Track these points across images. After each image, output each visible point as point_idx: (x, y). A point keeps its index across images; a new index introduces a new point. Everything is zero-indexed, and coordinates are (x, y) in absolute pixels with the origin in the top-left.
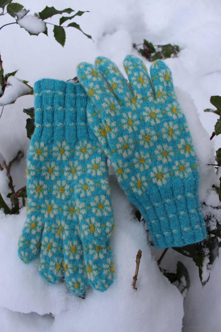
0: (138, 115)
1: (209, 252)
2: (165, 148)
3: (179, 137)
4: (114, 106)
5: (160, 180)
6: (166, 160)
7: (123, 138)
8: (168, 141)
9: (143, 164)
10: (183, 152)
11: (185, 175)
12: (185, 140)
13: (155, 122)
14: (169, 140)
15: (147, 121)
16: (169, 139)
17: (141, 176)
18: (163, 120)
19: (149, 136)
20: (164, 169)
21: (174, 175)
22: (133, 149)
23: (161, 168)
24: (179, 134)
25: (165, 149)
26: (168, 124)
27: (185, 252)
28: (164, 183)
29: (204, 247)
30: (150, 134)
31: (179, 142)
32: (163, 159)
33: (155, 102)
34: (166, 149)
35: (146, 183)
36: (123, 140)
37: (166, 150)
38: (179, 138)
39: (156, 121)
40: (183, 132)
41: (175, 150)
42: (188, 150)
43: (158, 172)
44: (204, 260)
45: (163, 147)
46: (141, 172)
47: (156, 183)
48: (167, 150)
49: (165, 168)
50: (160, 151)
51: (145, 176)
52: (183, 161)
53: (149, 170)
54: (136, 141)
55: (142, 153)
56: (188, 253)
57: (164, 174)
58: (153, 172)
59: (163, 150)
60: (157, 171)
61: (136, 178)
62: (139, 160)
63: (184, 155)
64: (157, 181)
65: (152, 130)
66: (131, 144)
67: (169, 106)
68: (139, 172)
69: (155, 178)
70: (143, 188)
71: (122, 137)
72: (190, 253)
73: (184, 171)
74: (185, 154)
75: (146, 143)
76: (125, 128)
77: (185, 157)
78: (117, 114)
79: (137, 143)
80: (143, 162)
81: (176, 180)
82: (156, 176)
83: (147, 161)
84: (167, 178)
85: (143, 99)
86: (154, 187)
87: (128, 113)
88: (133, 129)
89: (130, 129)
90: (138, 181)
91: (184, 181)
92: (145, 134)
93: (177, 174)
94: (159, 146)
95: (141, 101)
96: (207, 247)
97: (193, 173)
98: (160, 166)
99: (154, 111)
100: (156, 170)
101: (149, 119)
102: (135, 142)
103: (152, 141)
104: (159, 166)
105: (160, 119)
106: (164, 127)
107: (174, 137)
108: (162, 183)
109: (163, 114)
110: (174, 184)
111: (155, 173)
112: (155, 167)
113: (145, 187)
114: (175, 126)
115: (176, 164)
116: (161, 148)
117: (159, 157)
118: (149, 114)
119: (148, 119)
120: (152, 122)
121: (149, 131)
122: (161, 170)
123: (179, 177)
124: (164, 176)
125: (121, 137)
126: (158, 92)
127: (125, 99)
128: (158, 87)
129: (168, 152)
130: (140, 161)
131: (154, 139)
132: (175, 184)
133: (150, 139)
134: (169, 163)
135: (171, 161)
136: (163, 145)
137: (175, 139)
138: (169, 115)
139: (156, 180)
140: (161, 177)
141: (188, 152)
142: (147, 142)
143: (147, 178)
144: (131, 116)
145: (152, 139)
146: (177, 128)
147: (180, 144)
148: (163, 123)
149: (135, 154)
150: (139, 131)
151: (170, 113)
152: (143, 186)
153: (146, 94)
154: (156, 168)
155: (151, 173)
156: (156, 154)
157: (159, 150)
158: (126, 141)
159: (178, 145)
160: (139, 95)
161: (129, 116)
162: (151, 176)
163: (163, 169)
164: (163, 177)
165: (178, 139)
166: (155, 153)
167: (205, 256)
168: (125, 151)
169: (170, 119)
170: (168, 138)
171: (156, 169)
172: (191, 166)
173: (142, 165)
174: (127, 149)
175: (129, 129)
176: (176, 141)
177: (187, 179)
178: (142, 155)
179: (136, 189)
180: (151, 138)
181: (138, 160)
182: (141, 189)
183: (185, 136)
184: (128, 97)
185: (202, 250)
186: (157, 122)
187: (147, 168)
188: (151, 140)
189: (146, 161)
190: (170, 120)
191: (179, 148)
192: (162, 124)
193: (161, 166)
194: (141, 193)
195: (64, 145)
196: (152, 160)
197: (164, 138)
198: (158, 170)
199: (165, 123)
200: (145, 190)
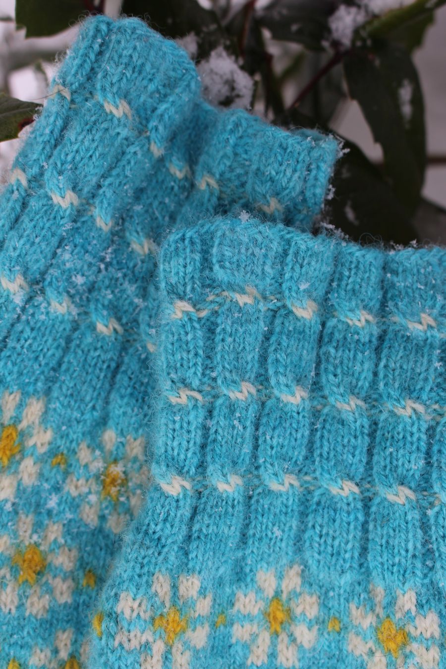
1: (342, 11)
27: (407, 110)
29: (336, 44)
44: (391, 11)
56: (406, 93)
72: (400, 85)
96: (329, 31)
167: (375, 17)
185: (353, 42)
195: (290, 588)
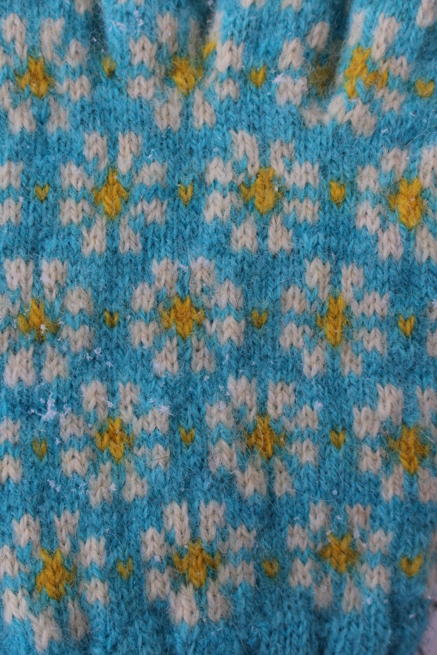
0: (177, 167)
2: (276, 408)
3: (374, 367)
4: (49, 74)
5: (191, 587)
6: (261, 477)
7: (38, 273)
8: (305, 370)
9: (116, 462)
10: (375, 460)
11: (346, 595)
12: (408, 396)
13: (262, 235)
14: (310, 368)
15: (216, 218)
16: (314, 358)
17: (84, 531)
18: (314, 239)
19: (197, 310)
20: (230, 530)
21: (284, 579)
22: (76, 355)
23: (217, 520)
24: (379, 349)
25: (271, 411)
26: (336, 272)
28: (211, 616)
30: (210, 299)
31: (373, 399)
32: (243, 470)
33: (310, 116)
34: (280, 410)
35: (103, 582)
36: (30, 283)
37: (276, 421)
38: (375, 373)
39: (271, 232)
40: (407, 348)
41: (332, 436)
42: (405, 463)
43: (194, 539)
45: (267, 398)
46: (85, 507)
47: (166, 603)
48: (284, 419)
49: (242, 529)
50: (238, 415)
51: (103, 541)
52: (357, 515)
53: (139, 511)
54: (111, 314)
55: (128, 392)
57: (224, 560)
58: (159, 531)
59: (262, 413)
60: (187, 536)
61: (47, 532)
62: (100, 432)
63: (377, 484)
64: (172, 594)
65: (227, 277)
66: (73, 318)
67: (386, 167)
68: (76, 504)
69: (162, 572)
70: (72, 607)
71: (31, 264)
73: (346, 575)
74: (383, 481)
75: (170, 344)
76: (65, 220)
77: (377, 495)
78: (51, 128)
79: (112, 326)
80: (118, 449)
81: (289, 615)
82: (176, 559)
83: (144, 455)
84: (235, 589)
85: (243, 77)
86: (146, 622)
87: (120, 138)
88: (111, 236)
89: (92, 234)
90: (51, 554)
91: (329, 632)
92: (177, 289)
93: (302, 582)
94: (243, 381)
95: (229, 89)
97: (393, 600)
98: (213, 504)
99: (279, 168)
100: (182, 520)
101: (227, 213)
102: (107, 315)
103: (211, 342)
104: (207, 502)
105: (297, 228)
106: (303, 286)
107: (347, 359)
108: (202, 609)
109: (327, 205)
110: (270, 634)
111: (169, 541)
112: (180, 503)
113: (84, 608)
114: (369, 299)
115: (311, 517)
116: (251, 400)
117: (221, 451)
118: (241, 178)
119: (222, 211)
120: (237, 233)
121: (209, 282)
122: (213, 531)
123: (309, 599)
124: (224, 574)
125: (27, 262)
126: (356, 55)
127: (137, 48)
128: (371, 24)
129: (289, 438)
130: (106, 438)
131: (222, 332)
132: (275, 637)
133: (200, 325)
134: (273, 501)
135: (287, 494)
136: (271, 383)
137: (347, 370)
138: (360, 224)
139: (168, 587)
140: (201, 574)
141: (401, 469)
142: (175, 342)
143: (114, 555)
144: (129, 158)
145: (211, 329)
146: (378, 311)
147: (373, 409)
148: (306, 261)
149: (83, 388)
150: (145, 261)
151: (369, 211)
152: (78, 597)
153: (273, 55)
154: (189, 512)
155: (151, 532)
156: (213, 426)
157: (238, 405)
158: (51, 291)
159: (355, 410)
160: (228, 44)
161: (120, 158)
162: (143, 549)
163: (226, 527)
164: (214, 577)
165: (365, 374)
166: (207, 418)
168: (28, 349)
169: (358, 250)
170: (310, 353)
171: (186, 519)
172: (394, 559)
173: (108, 464)
174: (40, 341)
175: (88, 232)
176: (350, 385)
177: (350, 623)
178: (126, 408)
179: (24, 603)
180: (207, 323)
181: (94, 433)
182: (59, 611)
183: (411, 370)
184: (163, 40)
186: (270, 242)
187: (133, 492)
188: (204, 332)
189: (139, 453)
190: (353, 253)
191: (360, 430)
192: (300, 263)
193: (221, 512)
194: (51, 641)
196: (173, 456)
197: (282, 343)
198: (194, 526)
199: (317, 263)
200: (81, 632)
